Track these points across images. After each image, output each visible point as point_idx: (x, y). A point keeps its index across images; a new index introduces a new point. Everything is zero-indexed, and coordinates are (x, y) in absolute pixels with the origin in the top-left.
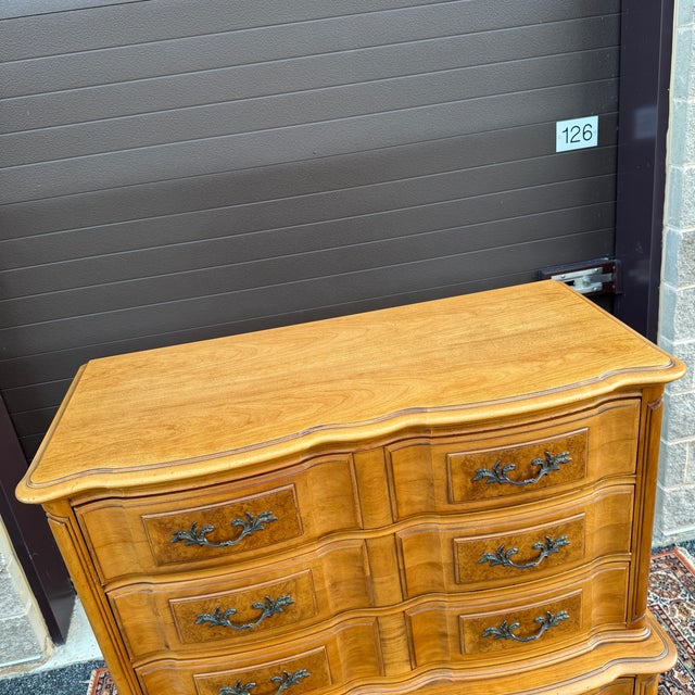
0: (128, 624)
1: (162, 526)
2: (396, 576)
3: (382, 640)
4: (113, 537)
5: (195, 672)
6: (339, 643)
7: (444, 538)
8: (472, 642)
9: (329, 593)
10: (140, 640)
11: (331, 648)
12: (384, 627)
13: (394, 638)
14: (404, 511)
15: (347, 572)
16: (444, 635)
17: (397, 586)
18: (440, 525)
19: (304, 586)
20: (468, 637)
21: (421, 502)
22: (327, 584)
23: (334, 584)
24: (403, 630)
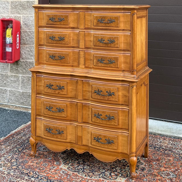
0: (40, 36)
1: (48, 16)
2: (84, 41)
3: (80, 57)
4: (42, 18)
5: (47, 51)
6: (72, 54)
7: (92, 34)
8: (96, 62)
9: (72, 41)
10: (41, 41)
11: (70, 54)
12: (81, 54)
13: (82, 57)
14: (86, 26)
15: (76, 38)
16: (91, 60)
17: (84, 44)
18: (92, 32)
19: (67, 36)
20: (95, 61)
21: (89, 25)
22: (72, 39)
23: (73, 40)
24: (84, 56)
